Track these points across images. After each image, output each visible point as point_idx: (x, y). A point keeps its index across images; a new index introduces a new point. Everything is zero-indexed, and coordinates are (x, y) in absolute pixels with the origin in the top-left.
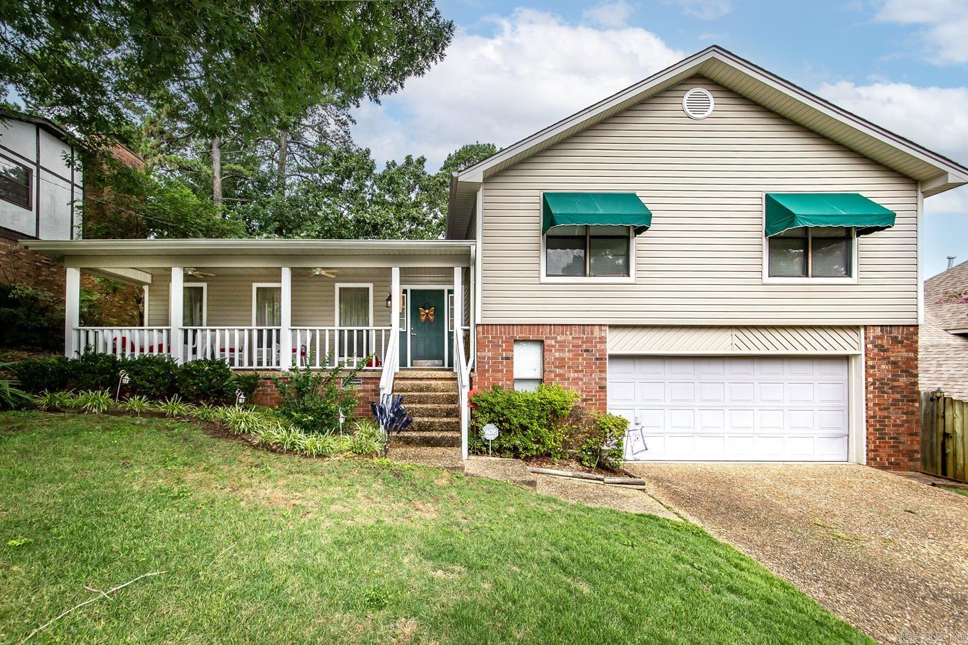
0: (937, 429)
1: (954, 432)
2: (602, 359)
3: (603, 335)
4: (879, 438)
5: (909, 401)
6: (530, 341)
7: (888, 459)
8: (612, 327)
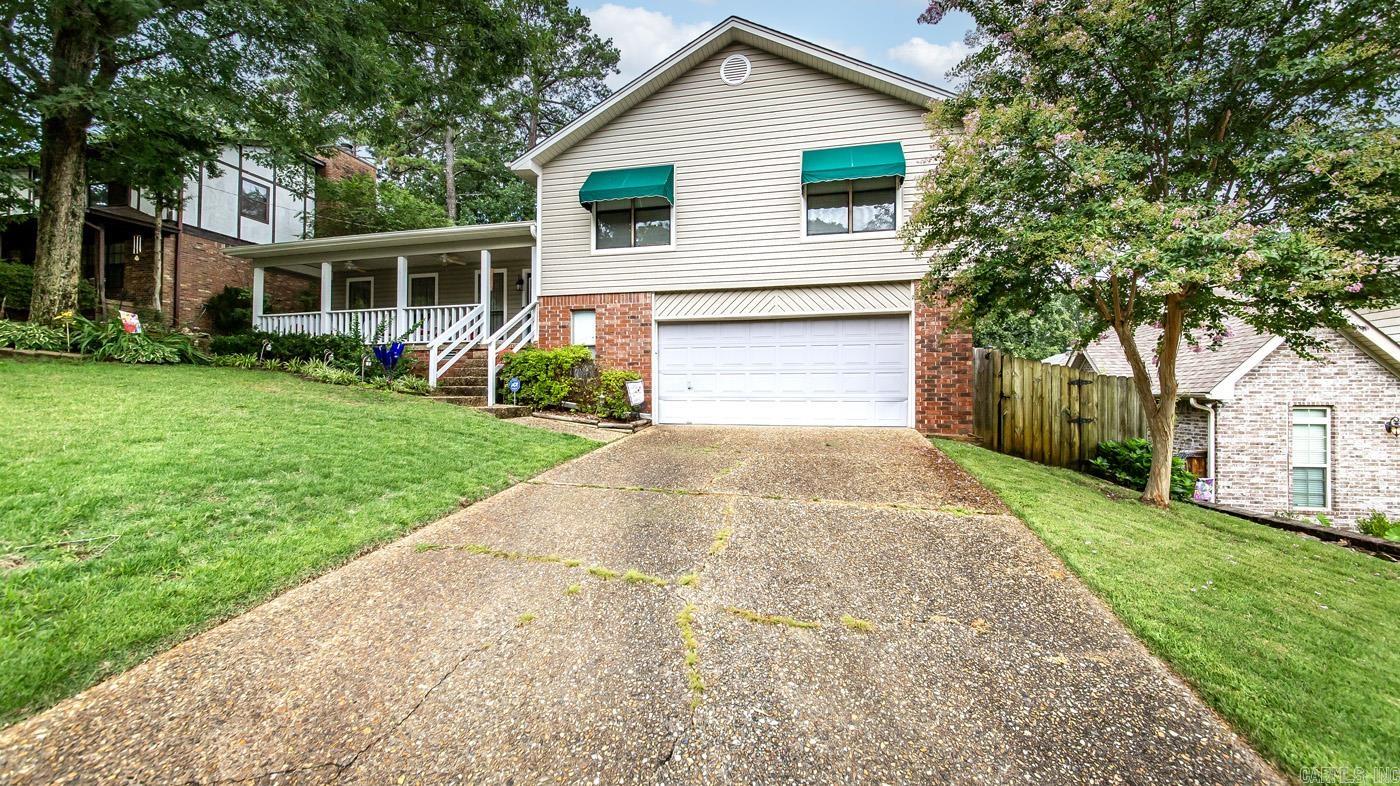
0: (993, 388)
1: (1013, 392)
2: (646, 325)
3: (648, 302)
4: (927, 400)
5: (960, 359)
6: (583, 310)
7: (936, 422)
8: (657, 293)
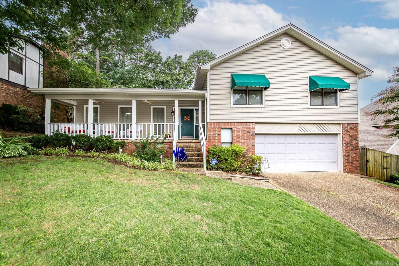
0: (364, 159)
1: (369, 160)
2: (253, 135)
3: (253, 126)
4: (347, 163)
5: (356, 149)
6: (227, 128)
7: (349, 170)
8: (256, 123)
